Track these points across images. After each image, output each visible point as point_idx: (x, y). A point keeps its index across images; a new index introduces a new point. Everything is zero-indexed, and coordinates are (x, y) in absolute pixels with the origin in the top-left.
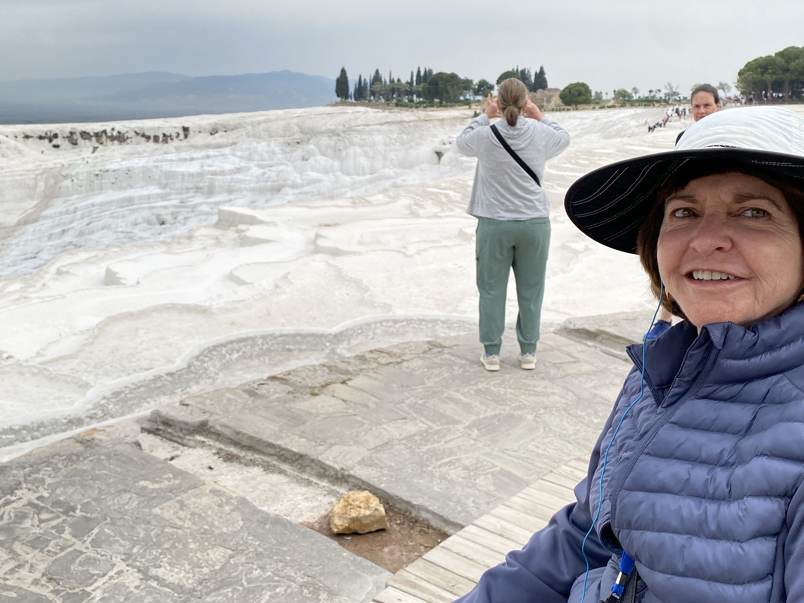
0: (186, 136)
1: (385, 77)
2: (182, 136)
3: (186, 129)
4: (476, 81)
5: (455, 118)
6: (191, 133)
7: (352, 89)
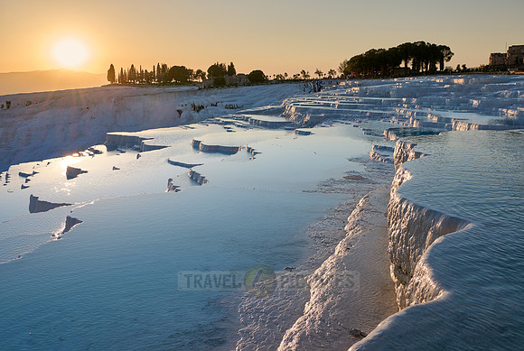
0: (8, 107)
1: (138, 69)
2: (5, 107)
3: (8, 103)
4: (195, 70)
5: (187, 91)
6: (12, 105)
7: (117, 77)
